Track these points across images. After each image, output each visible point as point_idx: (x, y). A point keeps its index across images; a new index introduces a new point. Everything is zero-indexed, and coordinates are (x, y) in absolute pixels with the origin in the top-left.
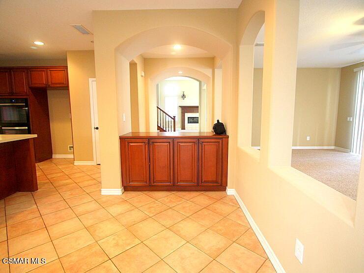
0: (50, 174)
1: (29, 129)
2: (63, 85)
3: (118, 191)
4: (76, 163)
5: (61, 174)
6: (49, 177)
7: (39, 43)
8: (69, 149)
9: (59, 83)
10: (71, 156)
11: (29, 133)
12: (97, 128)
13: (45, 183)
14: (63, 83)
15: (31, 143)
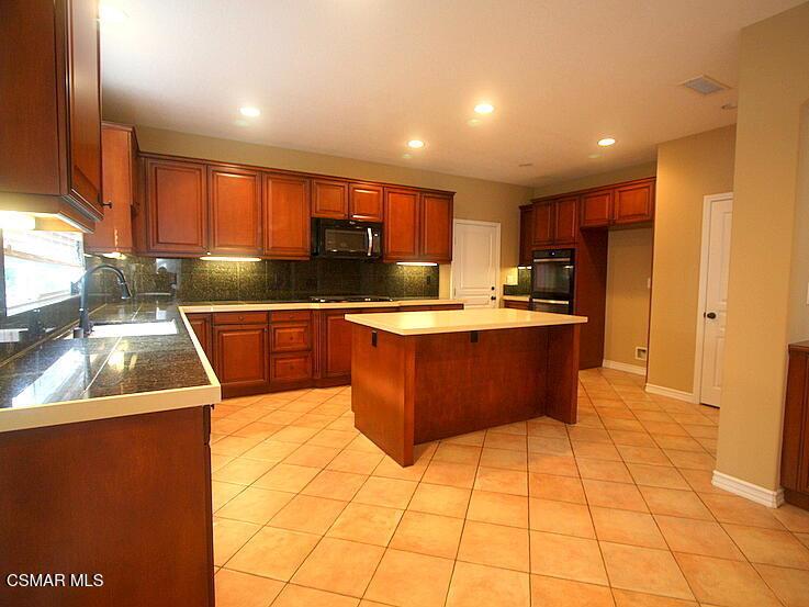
0: (599, 398)
1: (571, 305)
2: (644, 218)
3: (766, 496)
4: (650, 388)
5: (619, 404)
6: (596, 403)
7: (607, 142)
8: (636, 353)
9: (634, 216)
10: (641, 371)
11: (570, 313)
12: (712, 316)
13: (589, 415)
14: (644, 214)
15: (577, 330)
